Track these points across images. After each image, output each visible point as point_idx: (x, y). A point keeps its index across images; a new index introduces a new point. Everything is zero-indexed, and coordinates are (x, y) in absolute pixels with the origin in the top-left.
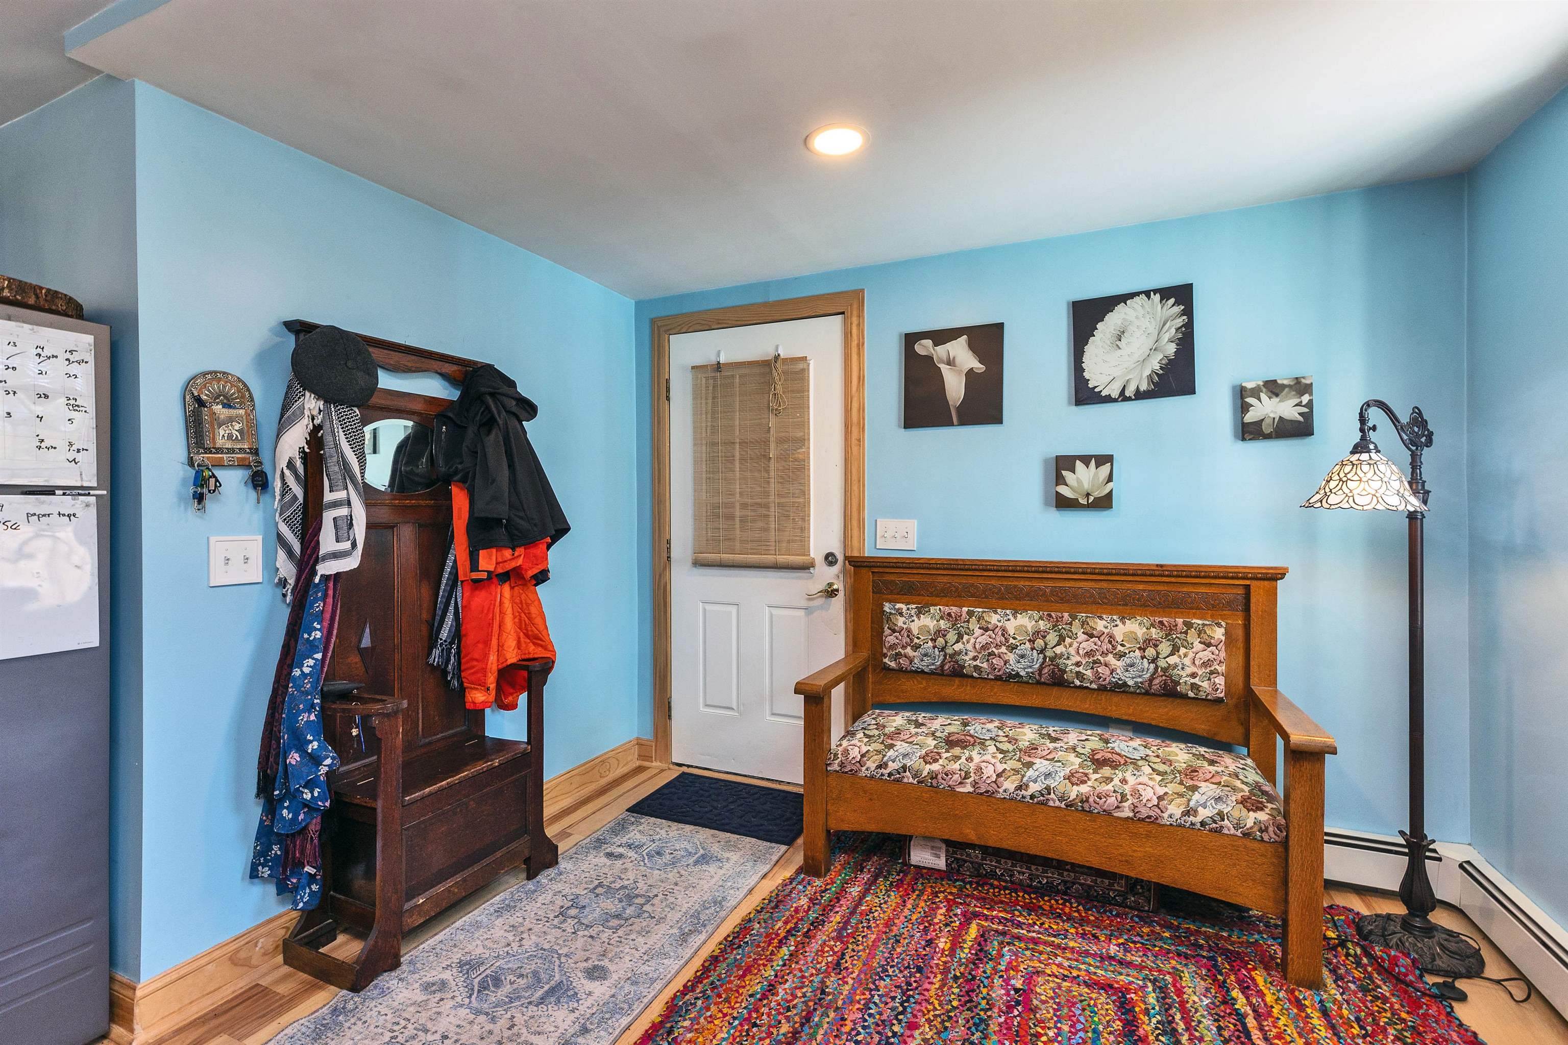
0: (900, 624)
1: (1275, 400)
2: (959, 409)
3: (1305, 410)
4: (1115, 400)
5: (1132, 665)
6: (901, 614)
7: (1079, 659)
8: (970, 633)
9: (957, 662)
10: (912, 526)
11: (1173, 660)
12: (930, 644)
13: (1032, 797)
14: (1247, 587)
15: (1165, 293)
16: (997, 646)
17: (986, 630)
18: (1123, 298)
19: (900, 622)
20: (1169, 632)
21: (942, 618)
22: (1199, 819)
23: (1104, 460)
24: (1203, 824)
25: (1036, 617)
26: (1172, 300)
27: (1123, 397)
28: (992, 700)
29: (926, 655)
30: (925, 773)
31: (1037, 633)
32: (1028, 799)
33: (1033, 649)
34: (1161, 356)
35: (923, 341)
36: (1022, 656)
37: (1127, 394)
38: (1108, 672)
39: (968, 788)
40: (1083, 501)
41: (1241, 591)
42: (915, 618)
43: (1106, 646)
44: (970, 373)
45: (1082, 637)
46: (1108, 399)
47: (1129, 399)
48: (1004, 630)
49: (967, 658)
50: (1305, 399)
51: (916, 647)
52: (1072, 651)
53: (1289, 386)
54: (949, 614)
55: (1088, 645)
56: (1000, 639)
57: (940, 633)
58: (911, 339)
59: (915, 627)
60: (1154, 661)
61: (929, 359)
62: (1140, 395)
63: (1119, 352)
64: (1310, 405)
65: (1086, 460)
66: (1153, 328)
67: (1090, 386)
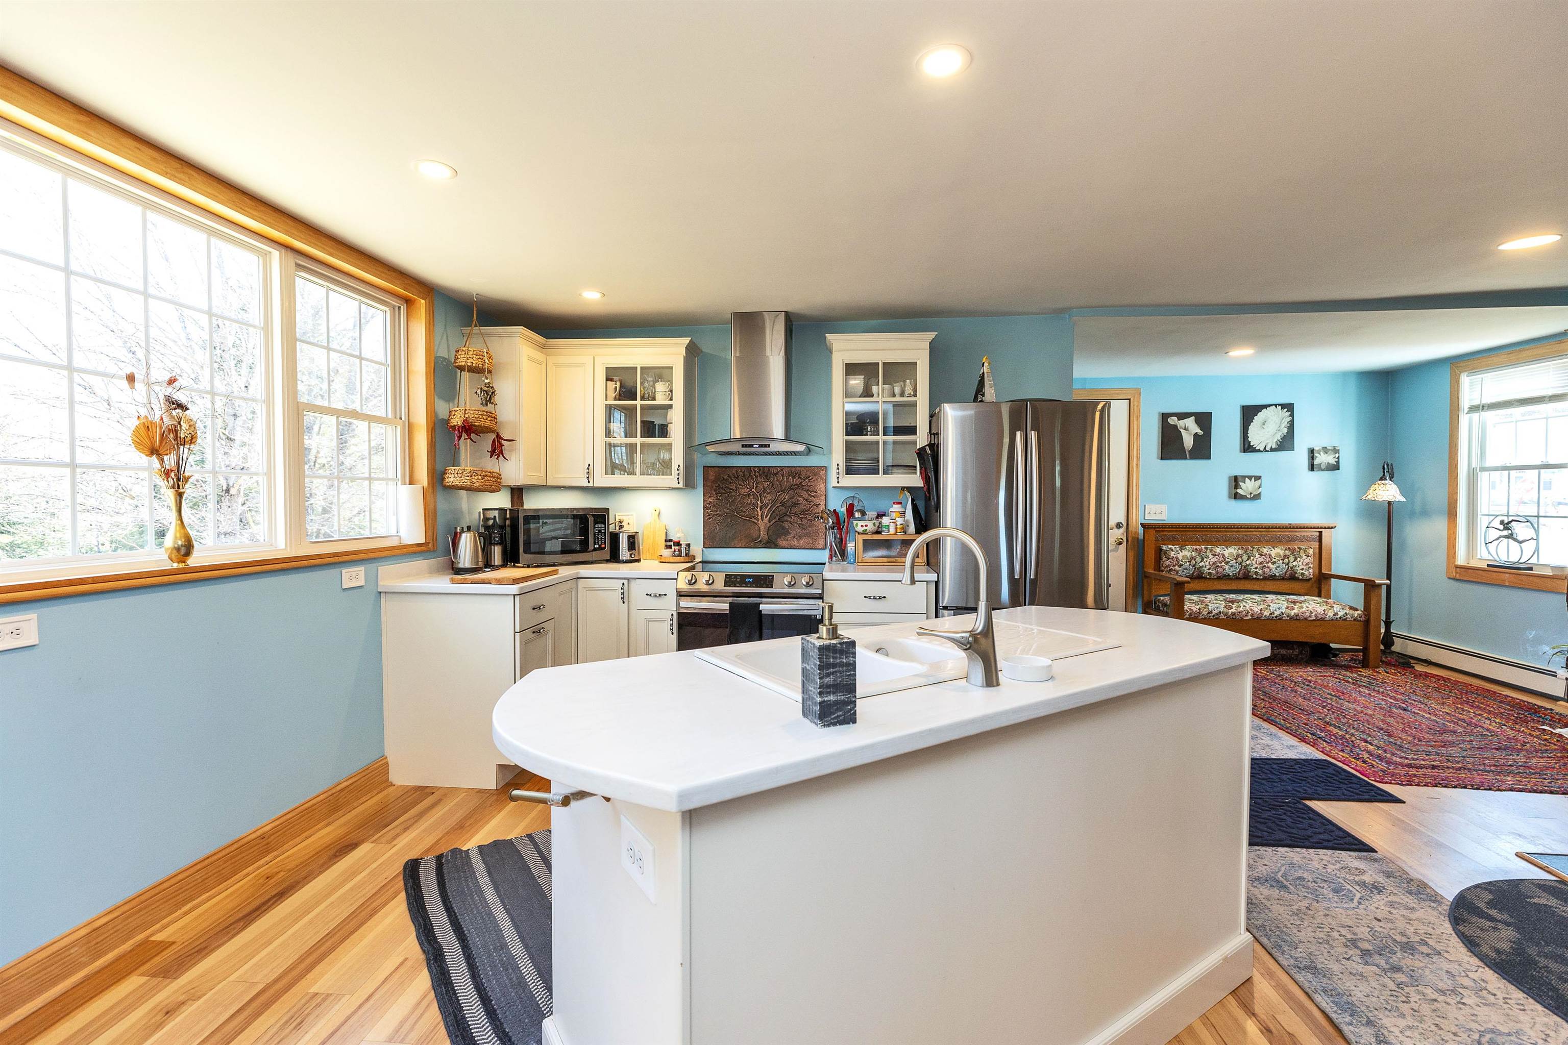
0: (1172, 555)
1: (1326, 455)
2: (1190, 451)
3: (1337, 460)
4: (1262, 451)
5: (1279, 567)
6: (1172, 550)
7: (1257, 566)
8: (1207, 557)
9: (1200, 571)
10: (1164, 508)
11: (1295, 563)
12: (1188, 564)
13: (1276, 617)
14: (1321, 533)
15: (1283, 406)
16: (1220, 563)
17: (1215, 555)
18: (1266, 406)
19: (1172, 554)
20: (1293, 551)
21: (1193, 551)
22: (1339, 616)
23: (1258, 478)
24: (1340, 618)
25: (1237, 549)
26: (1286, 410)
27: (1265, 450)
28: (1214, 588)
29: (1185, 569)
30: (1230, 613)
31: (1238, 555)
32: (1275, 618)
33: (1236, 563)
34: (1281, 433)
35: (1172, 418)
36: (1232, 566)
37: (1267, 449)
38: (1269, 570)
39: (1250, 617)
40: (1249, 496)
41: (1318, 534)
42: (1180, 552)
43: (1268, 559)
44: (1196, 435)
45: (1257, 556)
46: (1259, 451)
47: (1268, 451)
48: (1223, 555)
49: (1205, 569)
50: (1337, 455)
51: (1181, 566)
52: (1254, 562)
53: (1331, 450)
54: (1196, 549)
55: (1261, 560)
56: (1221, 559)
57: (1192, 558)
58: (1165, 417)
59: (1180, 556)
60: (1287, 564)
61: (1175, 426)
62: (1272, 450)
63: (1263, 430)
64: (1338, 458)
65: (1250, 478)
66: (1278, 421)
67: (1251, 444)
